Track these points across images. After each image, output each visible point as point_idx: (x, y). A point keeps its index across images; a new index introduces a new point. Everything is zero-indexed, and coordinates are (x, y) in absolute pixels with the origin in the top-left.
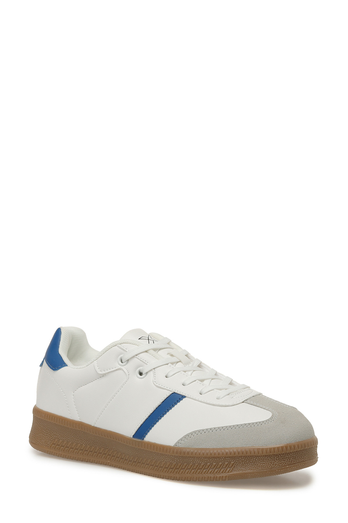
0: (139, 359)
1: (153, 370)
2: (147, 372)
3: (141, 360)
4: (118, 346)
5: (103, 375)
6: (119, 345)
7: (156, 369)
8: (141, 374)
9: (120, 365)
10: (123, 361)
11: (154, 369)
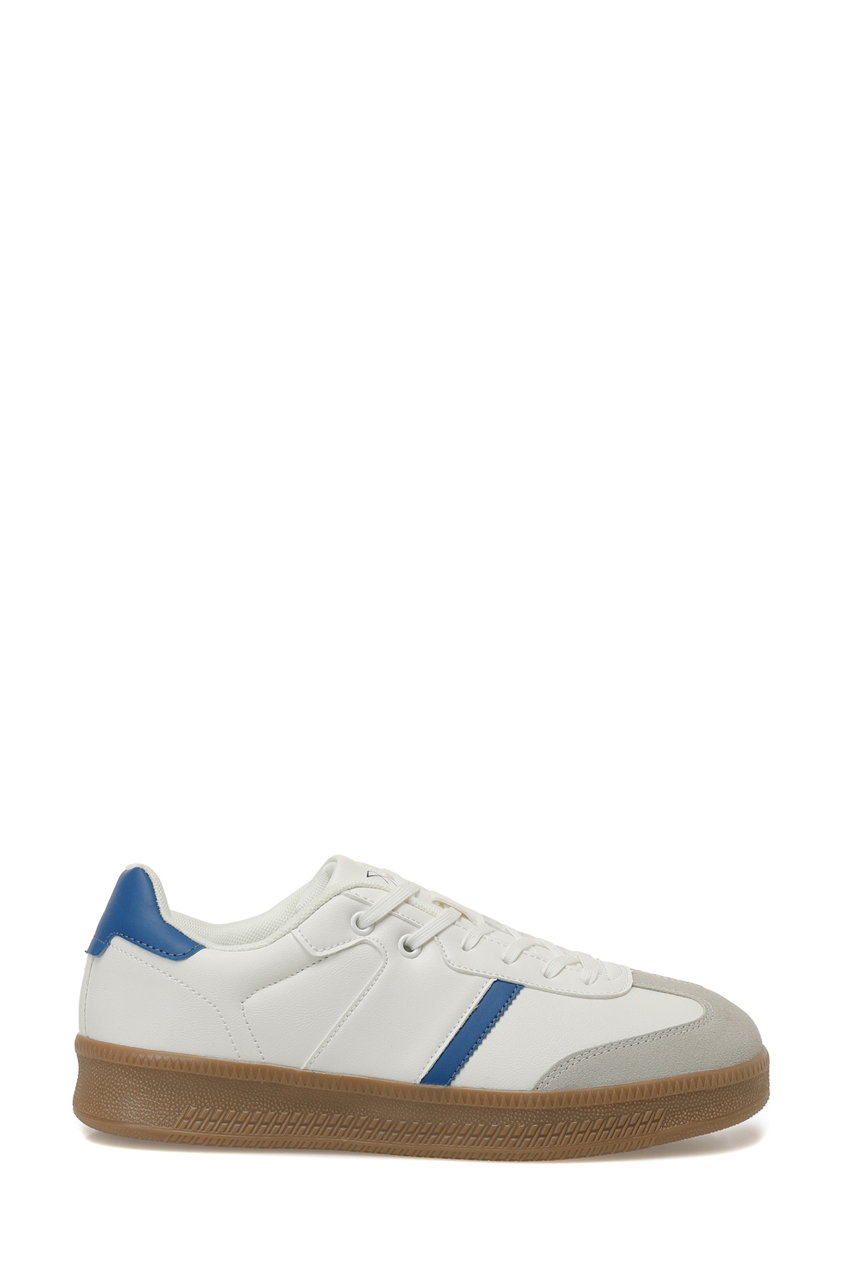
0: (400, 918)
1: (436, 938)
2: (421, 944)
3: (404, 920)
4: (346, 895)
5: (320, 960)
6: (346, 892)
7: (440, 937)
8: (408, 948)
9: (360, 934)
10: (362, 925)
11: (436, 936)
